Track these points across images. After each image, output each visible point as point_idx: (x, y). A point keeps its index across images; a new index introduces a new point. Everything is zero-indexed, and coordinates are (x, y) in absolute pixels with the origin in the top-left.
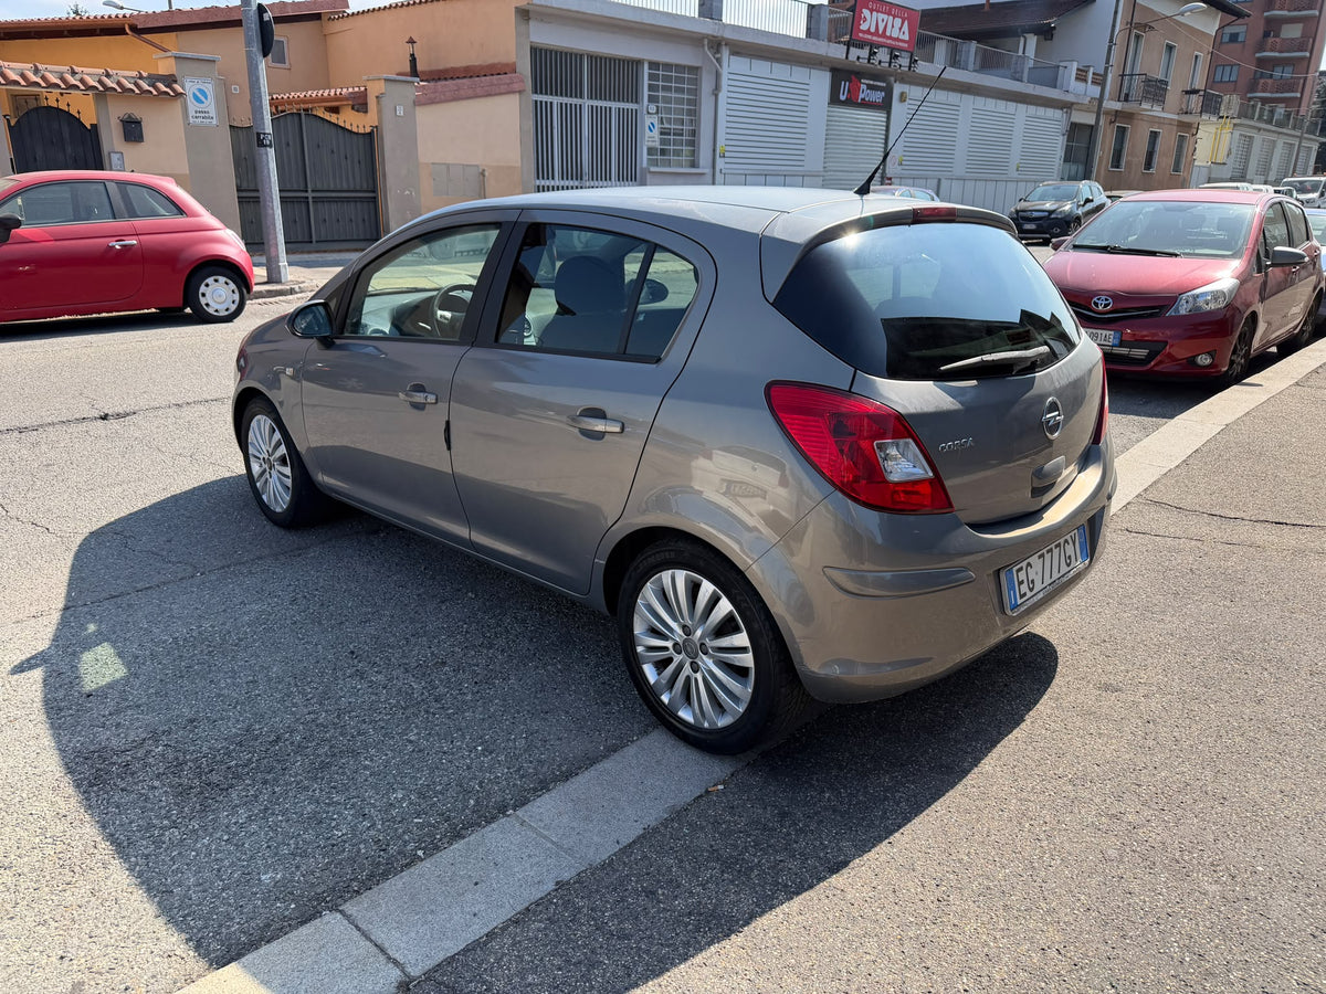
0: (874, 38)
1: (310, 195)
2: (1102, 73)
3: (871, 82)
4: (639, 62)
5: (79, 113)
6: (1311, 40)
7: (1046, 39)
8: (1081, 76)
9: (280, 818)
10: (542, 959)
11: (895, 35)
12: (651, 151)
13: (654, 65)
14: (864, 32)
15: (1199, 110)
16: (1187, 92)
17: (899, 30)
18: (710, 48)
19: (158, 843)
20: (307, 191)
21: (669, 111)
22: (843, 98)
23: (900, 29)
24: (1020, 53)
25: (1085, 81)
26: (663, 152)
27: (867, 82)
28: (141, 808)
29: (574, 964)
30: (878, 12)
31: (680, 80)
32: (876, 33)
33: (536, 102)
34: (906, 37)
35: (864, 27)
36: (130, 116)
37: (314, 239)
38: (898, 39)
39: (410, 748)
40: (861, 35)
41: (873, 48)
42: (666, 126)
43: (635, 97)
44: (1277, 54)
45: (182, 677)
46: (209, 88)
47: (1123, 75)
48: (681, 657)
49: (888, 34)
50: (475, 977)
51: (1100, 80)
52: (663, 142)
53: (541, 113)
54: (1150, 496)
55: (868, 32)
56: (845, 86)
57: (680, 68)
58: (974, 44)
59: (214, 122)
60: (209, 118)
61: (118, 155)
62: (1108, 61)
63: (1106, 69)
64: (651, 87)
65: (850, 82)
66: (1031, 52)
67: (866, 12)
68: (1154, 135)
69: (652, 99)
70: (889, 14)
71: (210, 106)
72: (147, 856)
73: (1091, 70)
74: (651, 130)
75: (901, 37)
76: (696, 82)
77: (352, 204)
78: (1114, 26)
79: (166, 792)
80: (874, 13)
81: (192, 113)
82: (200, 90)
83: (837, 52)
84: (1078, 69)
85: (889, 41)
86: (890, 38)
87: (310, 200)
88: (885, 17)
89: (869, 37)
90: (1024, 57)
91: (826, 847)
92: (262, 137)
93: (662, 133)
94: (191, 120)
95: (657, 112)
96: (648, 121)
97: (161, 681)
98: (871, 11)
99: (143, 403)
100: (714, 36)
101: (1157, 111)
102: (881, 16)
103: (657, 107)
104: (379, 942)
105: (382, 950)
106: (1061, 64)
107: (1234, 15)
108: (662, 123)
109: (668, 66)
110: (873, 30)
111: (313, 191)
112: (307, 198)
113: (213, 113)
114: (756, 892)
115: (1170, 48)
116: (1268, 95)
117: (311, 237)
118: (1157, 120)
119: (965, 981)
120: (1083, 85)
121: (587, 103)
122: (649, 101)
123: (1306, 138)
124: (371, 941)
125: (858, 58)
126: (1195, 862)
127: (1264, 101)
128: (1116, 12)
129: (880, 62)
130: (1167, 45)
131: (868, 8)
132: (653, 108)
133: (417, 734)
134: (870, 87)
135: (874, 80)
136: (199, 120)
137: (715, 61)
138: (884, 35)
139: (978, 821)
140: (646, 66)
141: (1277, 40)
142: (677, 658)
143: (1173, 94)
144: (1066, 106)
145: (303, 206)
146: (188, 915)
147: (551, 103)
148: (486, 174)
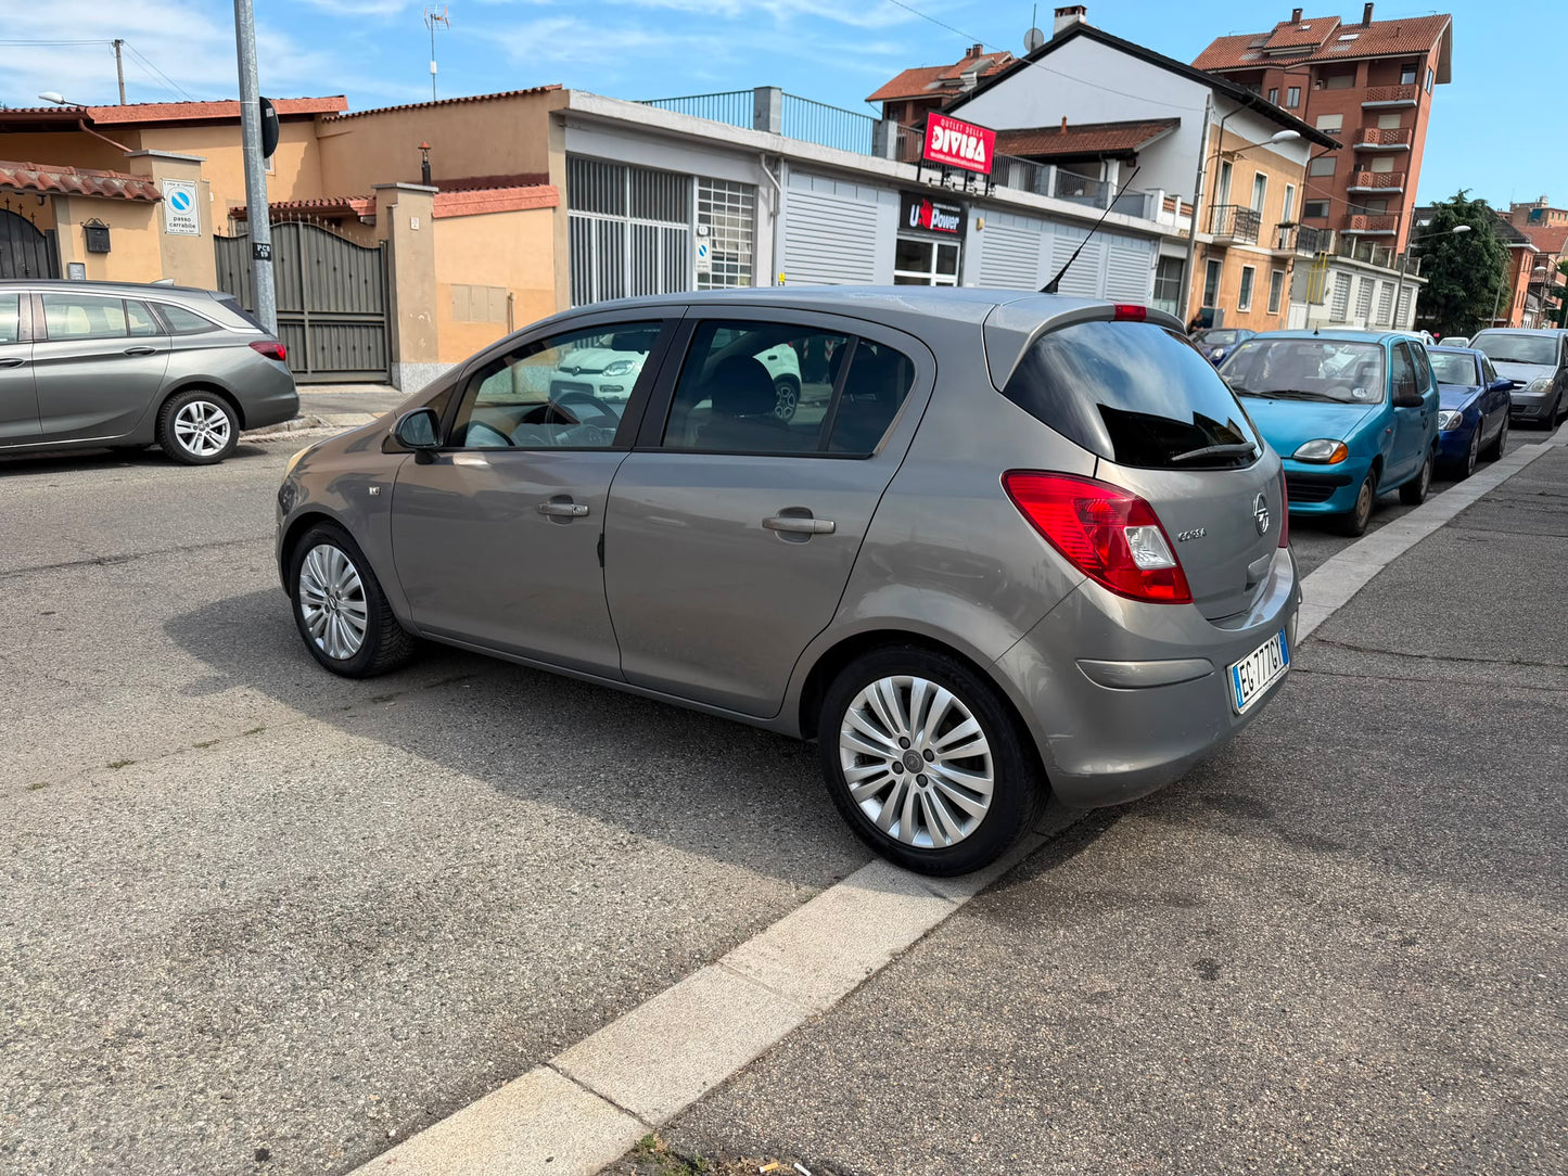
0: (948, 159)
1: (306, 317)
2: (1192, 203)
3: (944, 207)
4: (689, 177)
5: (33, 216)
6: (1404, 175)
7: (1128, 166)
8: (1169, 207)
9: (447, 975)
10: (795, 1102)
11: (969, 156)
12: (703, 277)
13: (705, 181)
14: (936, 151)
15: (1293, 246)
16: (1281, 226)
17: (974, 151)
18: (768, 164)
19: (311, 1004)
20: (302, 313)
21: (722, 233)
22: (913, 223)
23: (975, 149)
24: (1102, 179)
25: (1173, 211)
26: (717, 279)
27: (939, 206)
28: (279, 969)
29: (835, 1104)
30: (951, 129)
31: (733, 199)
32: (949, 153)
33: (572, 218)
34: (982, 158)
35: (936, 145)
36: (95, 222)
37: (309, 370)
38: (973, 161)
39: (576, 900)
40: (933, 154)
41: (946, 170)
42: (719, 249)
43: (684, 217)
44: (1369, 189)
45: (283, 834)
46: (191, 193)
47: (1213, 206)
48: (904, 776)
49: (962, 154)
50: (727, 1122)
51: (1190, 211)
52: (716, 267)
53: (578, 229)
54: (1321, 636)
55: (941, 151)
56: (915, 212)
57: (734, 185)
58: (1053, 170)
59: (196, 231)
60: (190, 226)
61: (79, 267)
62: (1197, 190)
63: (1196, 199)
64: (702, 206)
65: (921, 206)
66: (1114, 178)
67: (938, 130)
68: (1248, 271)
69: (704, 219)
70: (963, 132)
71: (192, 212)
72: (303, 1018)
73: (1179, 200)
74: (702, 254)
75: (977, 158)
76: (753, 202)
77: (357, 330)
78: (1202, 153)
79: (303, 952)
80: (947, 131)
81: (169, 220)
82: (181, 195)
83: (907, 172)
84: (1165, 199)
85: (963, 163)
86: (965, 158)
87: (307, 324)
88: (959, 135)
89: (941, 157)
90: (1106, 183)
91: (1077, 980)
92: (259, 247)
93: (714, 258)
94: (169, 228)
95: (709, 235)
96: (698, 243)
97: (260, 838)
98: (944, 128)
99: (143, 546)
100: (772, 151)
101: (1251, 246)
102: (955, 135)
103: (709, 228)
104: (604, 1094)
105: (611, 1102)
106: (1147, 192)
107: (1326, 146)
108: (714, 245)
109: (720, 183)
110: (946, 150)
111: (309, 313)
112: (303, 321)
113: (194, 221)
114: (1014, 1027)
115: (1260, 178)
116: (1363, 232)
117: (306, 367)
118: (1250, 255)
119: (1268, 1093)
120: (1172, 215)
121: (630, 221)
122: (700, 221)
123: (1405, 279)
124: (595, 1093)
125: (930, 180)
126: (1473, 973)
127: (1361, 238)
128: (1204, 139)
129: (954, 184)
130: (1258, 175)
131: (939, 125)
132: (703, 229)
133: (580, 886)
134: (943, 212)
135: (948, 204)
136: (178, 229)
137: (773, 178)
138: (957, 155)
139: (1234, 947)
140: (696, 182)
141: (1368, 174)
142: (900, 779)
143: (1266, 229)
144: (1153, 237)
145: (299, 330)
146: (371, 1075)
147: (589, 220)
148: (514, 298)
